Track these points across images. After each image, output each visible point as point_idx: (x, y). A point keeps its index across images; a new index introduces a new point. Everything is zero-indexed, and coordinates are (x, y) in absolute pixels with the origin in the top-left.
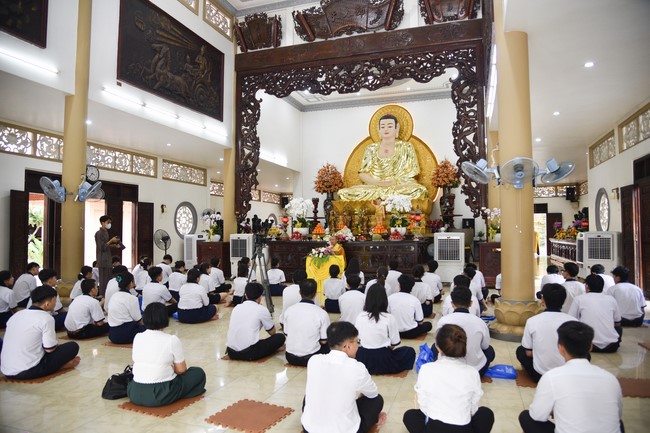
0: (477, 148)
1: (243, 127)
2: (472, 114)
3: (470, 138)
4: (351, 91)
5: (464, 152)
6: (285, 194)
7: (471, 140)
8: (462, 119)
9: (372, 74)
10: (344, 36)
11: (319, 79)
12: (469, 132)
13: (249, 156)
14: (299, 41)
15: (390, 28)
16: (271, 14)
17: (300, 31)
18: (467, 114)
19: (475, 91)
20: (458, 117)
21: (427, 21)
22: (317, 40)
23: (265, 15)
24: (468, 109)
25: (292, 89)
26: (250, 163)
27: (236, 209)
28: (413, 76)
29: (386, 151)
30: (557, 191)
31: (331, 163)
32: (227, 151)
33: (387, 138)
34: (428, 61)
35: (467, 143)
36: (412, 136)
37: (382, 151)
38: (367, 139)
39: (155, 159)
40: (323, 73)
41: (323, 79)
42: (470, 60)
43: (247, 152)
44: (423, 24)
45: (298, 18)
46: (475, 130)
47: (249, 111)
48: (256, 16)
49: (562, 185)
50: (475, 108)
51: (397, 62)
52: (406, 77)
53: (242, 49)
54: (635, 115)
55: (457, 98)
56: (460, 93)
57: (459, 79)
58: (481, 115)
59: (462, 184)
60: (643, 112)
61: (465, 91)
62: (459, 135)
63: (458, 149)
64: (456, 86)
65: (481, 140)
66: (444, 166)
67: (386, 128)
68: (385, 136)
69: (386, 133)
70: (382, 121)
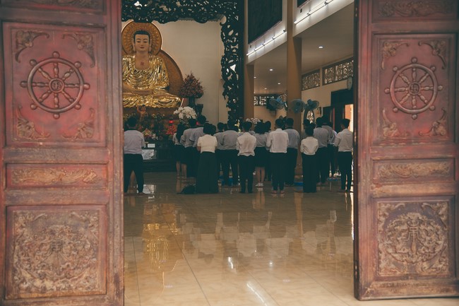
0: (237, 76)
2: (234, 51)
3: (233, 68)
5: (229, 78)
7: (234, 70)
8: (228, 54)
9: (162, 9)
12: (232, 64)
18: (231, 50)
19: (237, 34)
20: (225, 51)
24: (232, 47)
28: (193, 16)
29: (142, 64)
30: (259, 100)
33: (142, 52)
34: (204, 6)
35: (231, 70)
36: (160, 50)
37: (138, 63)
42: (234, 10)
46: (236, 62)
49: (263, 96)
50: (237, 47)
51: (182, 3)
52: (189, 17)
54: (333, 66)
55: (225, 38)
56: (227, 34)
57: (227, 24)
58: (242, 52)
59: (227, 100)
60: (338, 64)
61: (231, 33)
62: (225, 65)
63: (225, 76)
64: (224, 29)
65: (240, 70)
66: (191, 79)
67: (142, 43)
68: (141, 50)
69: (142, 48)
70: (138, 36)
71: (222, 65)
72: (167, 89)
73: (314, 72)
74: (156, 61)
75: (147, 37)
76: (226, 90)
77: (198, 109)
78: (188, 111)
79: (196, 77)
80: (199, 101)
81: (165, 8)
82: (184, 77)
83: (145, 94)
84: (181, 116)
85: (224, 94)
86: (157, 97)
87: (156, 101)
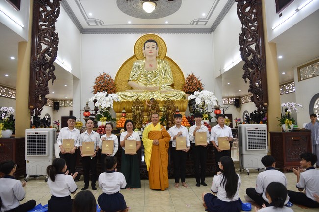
0: (258, 55)
1: (41, 23)
2: (253, 28)
3: (253, 47)
7: (254, 48)
12: (251, 42)
13: (46, 51)
18: (250, 28)
19: (254, 11)
20: (243, 30)
24: (250, 24)
26: (49, 58)
27: (30, 103)
29: (151, 65)
30: (229, 101)
31: (107, 73)
33: (151, 56)
35: (251, 51)
36: (166, 57)
37: (147, 65)
38: (133, 57)
43: (44, 47)
46: (256, 41)
47: (49, 8)
49: (231, 98)
50: (255, 24)
55: (242, 15)
59: (248, 84)
61: (248, 9)
64: (241, 5)
65: (261, 49)
66: (192, 78)
67: (151, 49)
68: (150, 54)
69: (150, 52)
70: (147, 44)
72: (172, 86)
74: (162, 65)
75: (155, 44)
79: (196, 76)
82: (186, 76)
83: (153, 90)
86: (164, 92)
87: (163, 95)
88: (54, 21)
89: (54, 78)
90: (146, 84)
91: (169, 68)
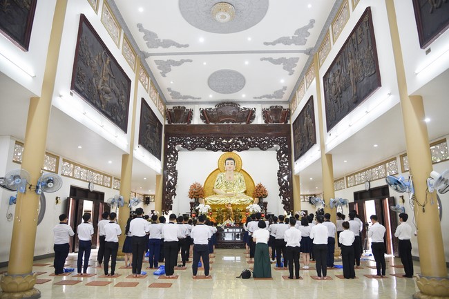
0: (288, 183)
1: (168, 164)
2: (286, 167)
3: (286, 178)
4: (228, 151)
5: (283, 184)
6: (147, 195)
8: (281, 170)
9: (239, 144)
10: (225, 123)
11: (212, 143)
12: (285, 175)
13: (171, 180)
14: (201, 123)
15: (249, 122)
16: (188, 107)
17: (203, 118)
18: (284, 167)
19: (287, 156)
20: (280, 167)
21: (265, 122)
22: (211, 124)
23: (185, 108)
24: (284, 165)
25: (196, 147)
26: (172, 184)
28: (258, 146)
29: (230, 177)
30: (304, 198)
31: (198, 182)
32: (158, 176)
33: (230, 171)
34: (266, 140)
35: (284, 180)
36: (241, 169)
37: (227, 177)
38: (217, 169)
39: (111, 177)
40: (214, 140)
41: (214, 143)
42: (284, 142)
43: (170, 177)
44: (264, 123)
45: (202, 112)
46: (287, 174)
47: (172, 156)
48: (179, 107)
49: (307, 196)
50: (287, 164)
51: (251, 139)
53: (169, 122)
54: (354, 174)
55: (279, 159)
56: (281, 156)
57: (280, 150)
58: (290, 168)
59: (282, 199)
60: (357, 173)
61: (283, 156)
62: (280, 176)
63: (280, 183)
64: (279, 154)
65: (290, 179)
66: (260, 186)
67: (230, 165)
69: (230, 168)
70: (227, 161)
71: (278, 176)
72: (245, 192)
73: (340, 179)
74: (238, 176)
75: (233, 161)
76: (281, 192)
77: (264, 205)
78: (256, 208)
79: (263, 185)
80: (265, 200)
81: (241, 143)
82: (256, 185)
83: (231, 196)
84: (251, 210)
85: (280, 195)
86: (238, 198)
87: (238, 200)
88: (175, 163)
89: (175, 195)
90: (226, 191)
91: (243, 179)
